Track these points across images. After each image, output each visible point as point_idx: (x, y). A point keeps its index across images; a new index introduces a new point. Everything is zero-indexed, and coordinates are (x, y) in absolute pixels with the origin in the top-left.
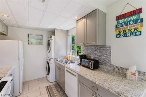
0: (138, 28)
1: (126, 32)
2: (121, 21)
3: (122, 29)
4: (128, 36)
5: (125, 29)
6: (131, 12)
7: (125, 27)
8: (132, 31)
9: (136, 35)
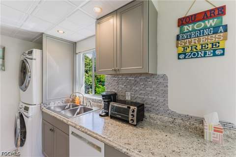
0: (219, 43)
1: (196, 49)
2: (187, 28)
3: (190, 43)
4: (199, 56)
5: (195, 42)
6: (205, 13)
7: (194, 40)
8: (208, 48)
9: (215, 55)
